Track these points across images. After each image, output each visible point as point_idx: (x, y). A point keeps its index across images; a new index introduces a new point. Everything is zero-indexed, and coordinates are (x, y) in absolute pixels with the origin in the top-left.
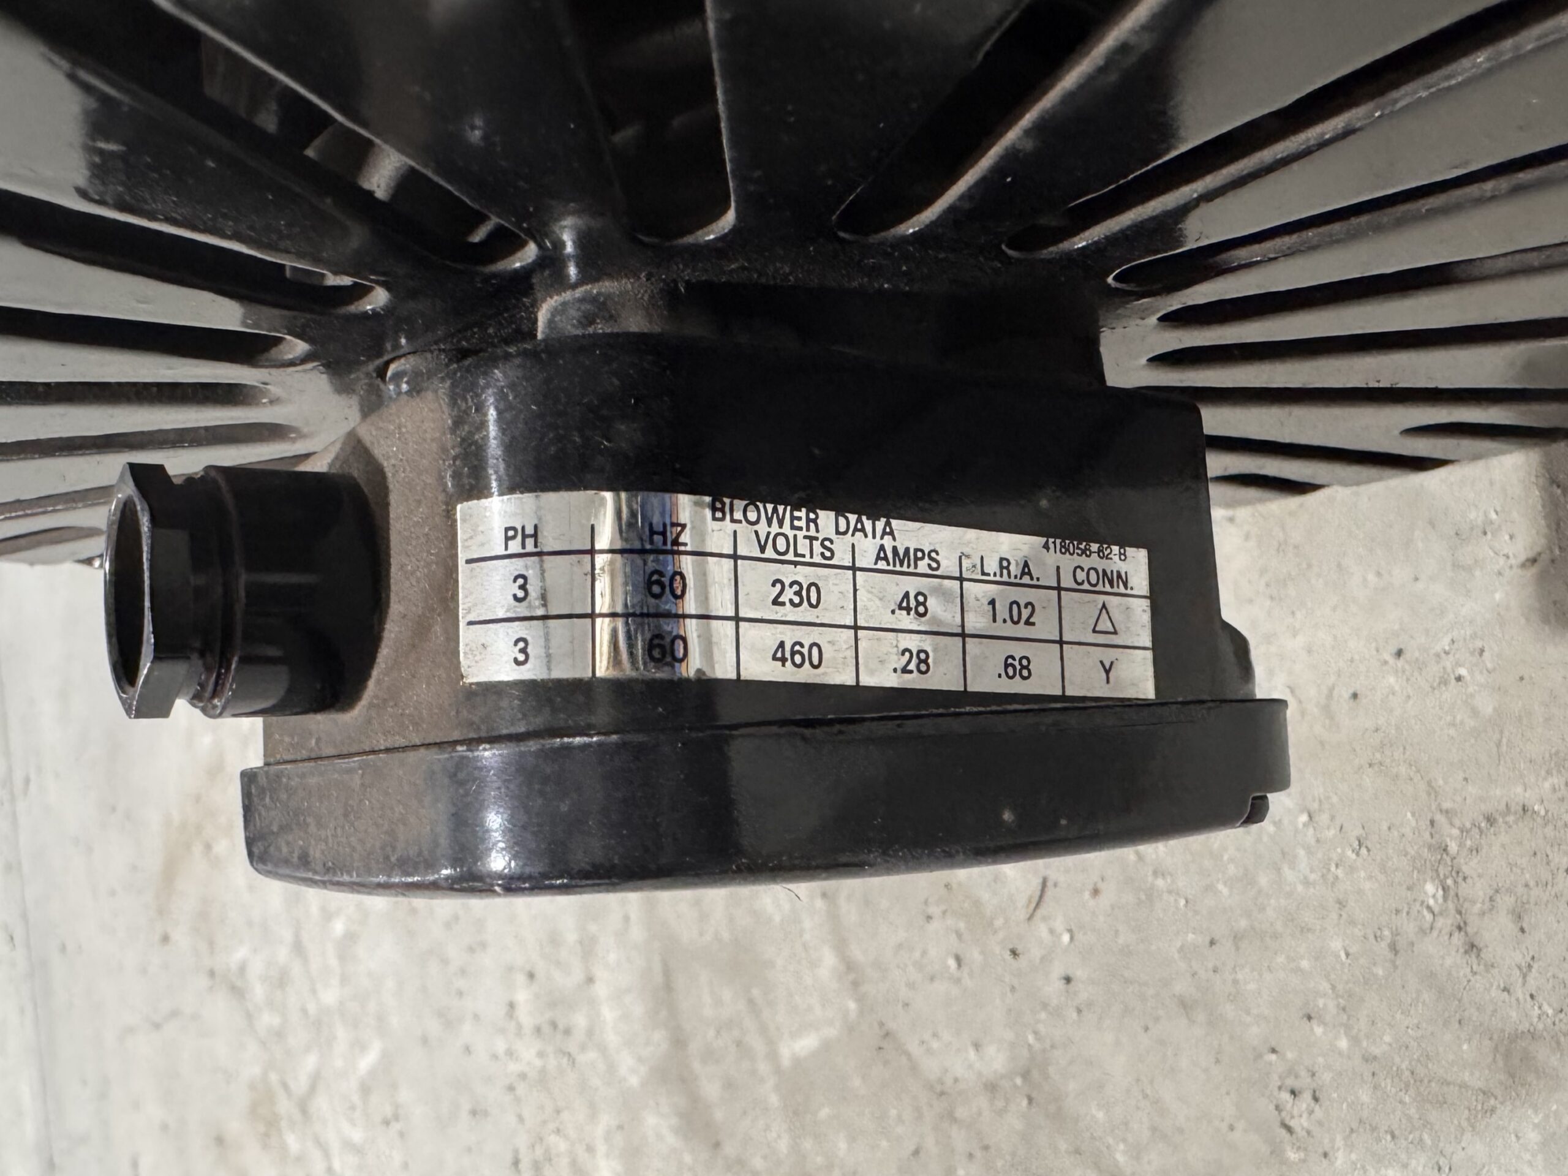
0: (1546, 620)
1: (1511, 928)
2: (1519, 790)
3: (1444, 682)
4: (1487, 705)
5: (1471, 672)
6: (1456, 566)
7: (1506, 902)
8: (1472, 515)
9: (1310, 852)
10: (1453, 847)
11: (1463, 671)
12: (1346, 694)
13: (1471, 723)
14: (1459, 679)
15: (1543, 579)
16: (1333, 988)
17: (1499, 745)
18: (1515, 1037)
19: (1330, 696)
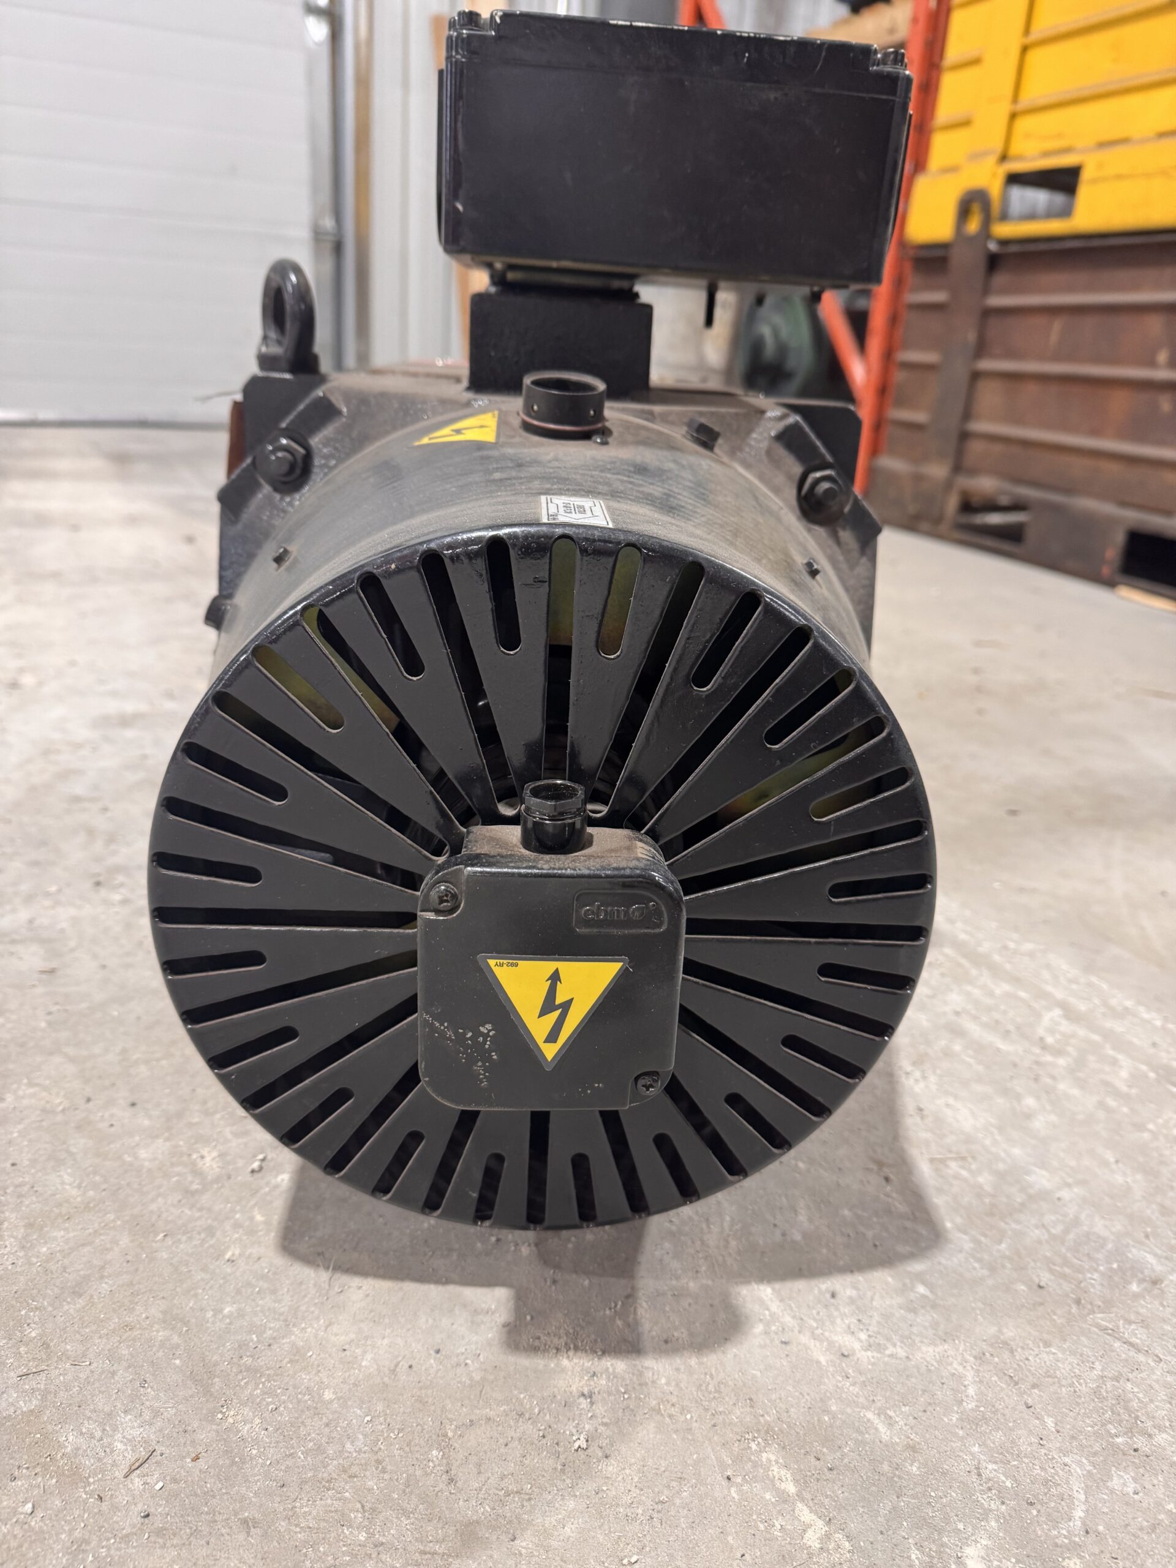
0: (509, 1346)
1: (475, 1470)
2: (488, 1410)
3: (458, 1365)
4: (477, 1377)
5: (472, 1362)
6: (472, 1322)
7: (474, 1459)
8: (483, 1305)
9: (365, 1436)
10: (450, 1434)
11: (468, 1361)
12: (406, 1366)
13: (467, 1382)
14: (466, 1364)
15: (509, 1332)
16: (363, 1506)
17: (481, 1392)
18: (470, 1524)
19: (396, 1366)
